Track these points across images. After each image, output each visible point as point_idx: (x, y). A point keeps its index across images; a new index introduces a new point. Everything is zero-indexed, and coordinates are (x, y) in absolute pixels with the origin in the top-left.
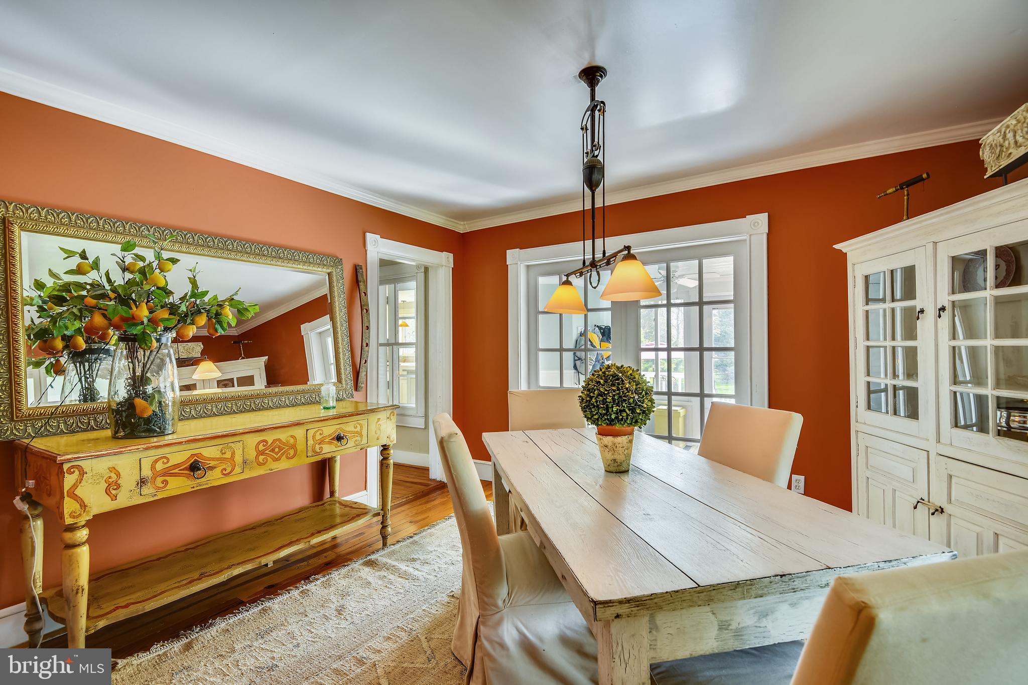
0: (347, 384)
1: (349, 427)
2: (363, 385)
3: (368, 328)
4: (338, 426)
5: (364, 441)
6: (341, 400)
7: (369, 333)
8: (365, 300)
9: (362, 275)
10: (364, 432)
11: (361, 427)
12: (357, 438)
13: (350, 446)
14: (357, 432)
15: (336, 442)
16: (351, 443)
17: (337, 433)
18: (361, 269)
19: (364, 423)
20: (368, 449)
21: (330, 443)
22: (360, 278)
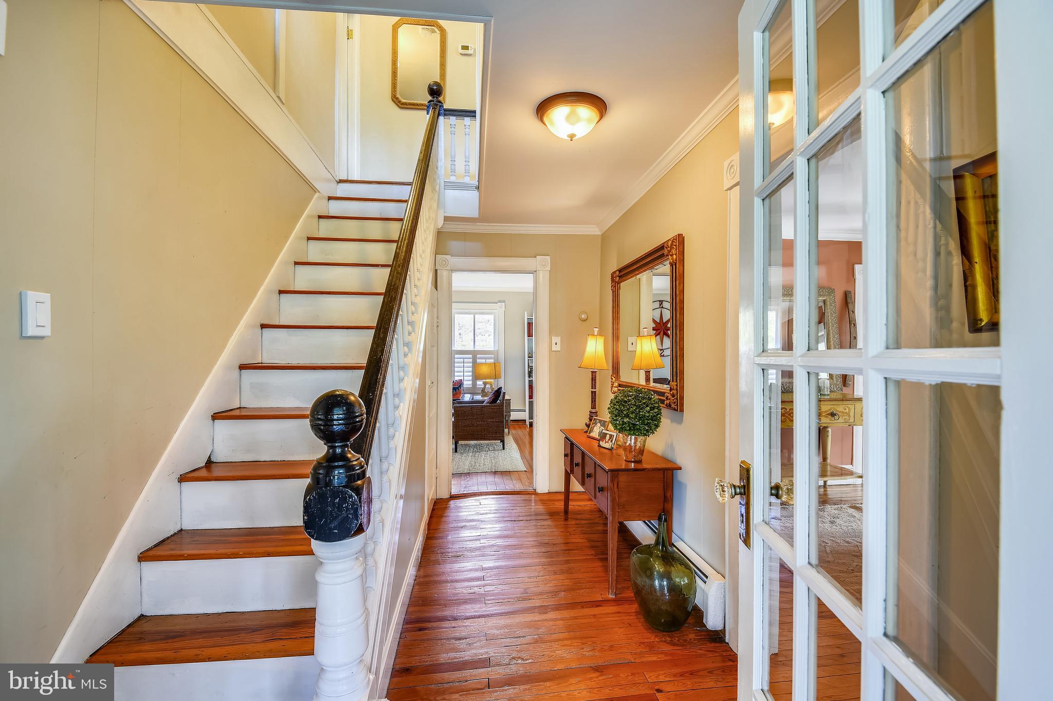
0: (837, 381)
1: (840, 408)
2: (850, 383)
3: (855, 338)
4: (832, 406)
5: (852, 420)
6: (833, 392)
7: (856, 342)
8: (853, 317)
9: (851, 298)
10: (852, 414)
11: (849, 410)
12: (846, 417)
13: (840, 421)
14: (846, 413)
15: (830, 417)
16: (841, 420)
17: (831, 411)
18: (850, 293)
19: (852, 407)
20: (854, 427)
21: (826, 417)
22: (849, 300)
